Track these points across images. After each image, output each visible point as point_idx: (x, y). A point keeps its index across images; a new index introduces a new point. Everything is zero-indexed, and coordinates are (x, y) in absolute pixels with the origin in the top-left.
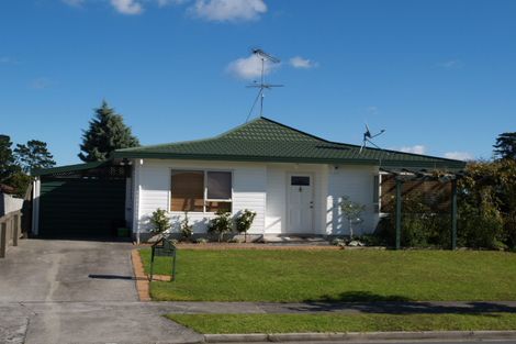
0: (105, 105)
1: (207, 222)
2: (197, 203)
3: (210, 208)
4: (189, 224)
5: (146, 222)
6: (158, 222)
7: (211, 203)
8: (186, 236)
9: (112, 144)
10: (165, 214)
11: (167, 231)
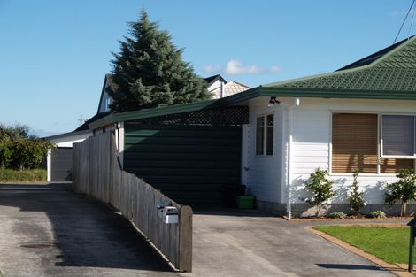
0: (144, 17)
1: (383, 188)
2: (368, 160)
3: (385, 167)
4: (359, 191)
5: (299, 188)
6: (317, 188)
7: (386, 160)
8: (355, 207)
9: (160, 73)
10: (326, 177)
11: (329, 201)
